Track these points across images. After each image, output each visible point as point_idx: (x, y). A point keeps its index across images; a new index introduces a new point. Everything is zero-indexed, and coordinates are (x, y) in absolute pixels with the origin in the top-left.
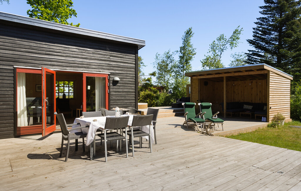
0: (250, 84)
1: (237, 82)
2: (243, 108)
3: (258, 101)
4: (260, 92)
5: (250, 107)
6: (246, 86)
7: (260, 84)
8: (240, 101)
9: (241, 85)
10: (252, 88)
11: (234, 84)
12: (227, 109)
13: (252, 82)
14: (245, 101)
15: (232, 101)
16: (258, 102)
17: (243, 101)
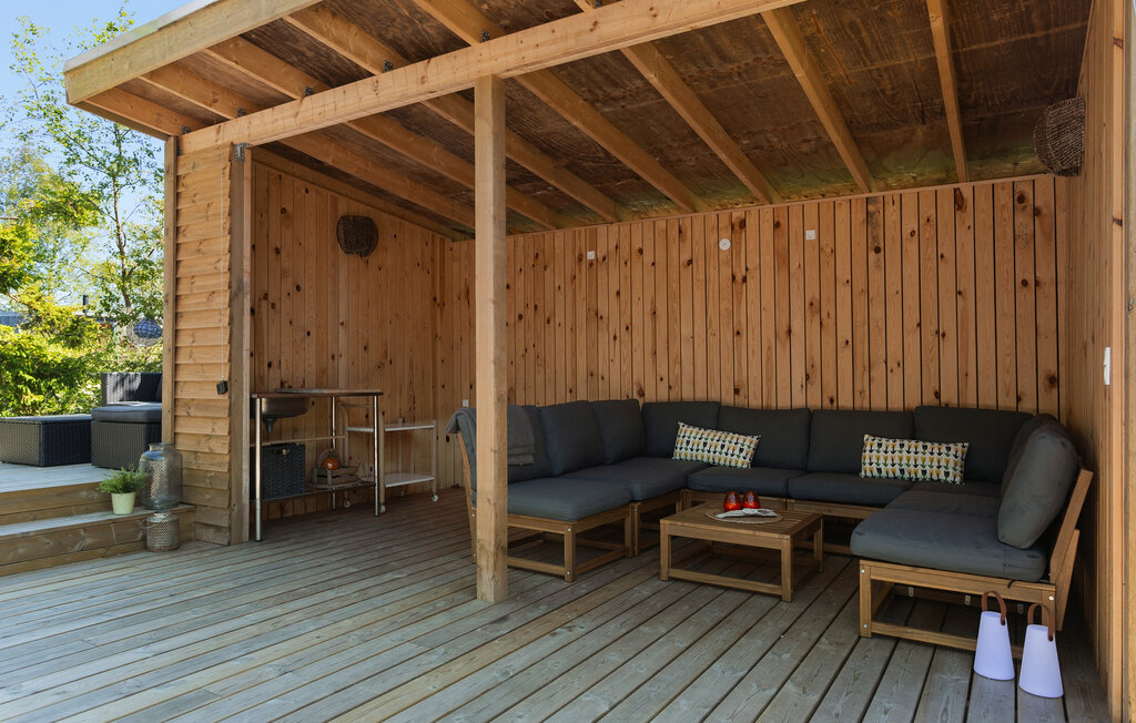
0: (725, 245)
1: (614, 228)
2: (670, 454)
3: (792, 394)
4: (814, 307)
5: (734, 450)
6: (690, 262)
7: (811, 235)
8: (641, 393)
9: (648, 257)
10: (739, 281)
11: (594, 247)
12: (517, 477)
13: (743, 224)
14: (687, 395)
15: (582, 395)
16: (799, 402)
17: (663, 395)
